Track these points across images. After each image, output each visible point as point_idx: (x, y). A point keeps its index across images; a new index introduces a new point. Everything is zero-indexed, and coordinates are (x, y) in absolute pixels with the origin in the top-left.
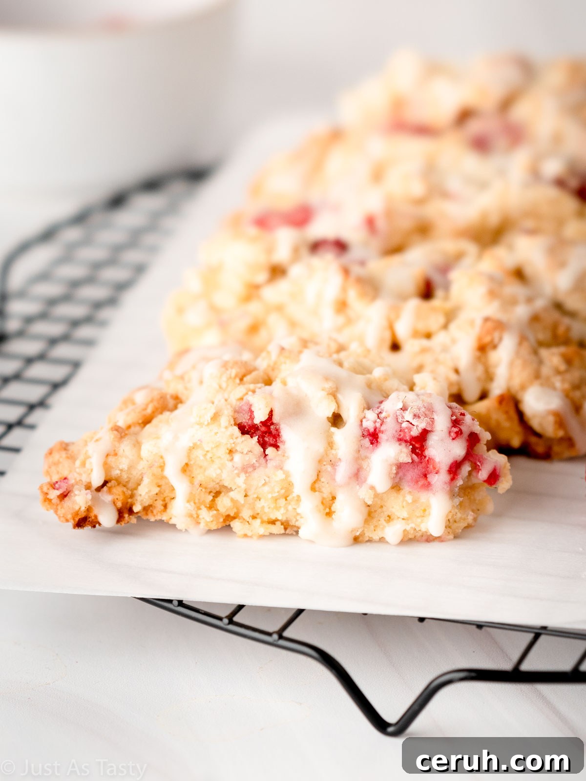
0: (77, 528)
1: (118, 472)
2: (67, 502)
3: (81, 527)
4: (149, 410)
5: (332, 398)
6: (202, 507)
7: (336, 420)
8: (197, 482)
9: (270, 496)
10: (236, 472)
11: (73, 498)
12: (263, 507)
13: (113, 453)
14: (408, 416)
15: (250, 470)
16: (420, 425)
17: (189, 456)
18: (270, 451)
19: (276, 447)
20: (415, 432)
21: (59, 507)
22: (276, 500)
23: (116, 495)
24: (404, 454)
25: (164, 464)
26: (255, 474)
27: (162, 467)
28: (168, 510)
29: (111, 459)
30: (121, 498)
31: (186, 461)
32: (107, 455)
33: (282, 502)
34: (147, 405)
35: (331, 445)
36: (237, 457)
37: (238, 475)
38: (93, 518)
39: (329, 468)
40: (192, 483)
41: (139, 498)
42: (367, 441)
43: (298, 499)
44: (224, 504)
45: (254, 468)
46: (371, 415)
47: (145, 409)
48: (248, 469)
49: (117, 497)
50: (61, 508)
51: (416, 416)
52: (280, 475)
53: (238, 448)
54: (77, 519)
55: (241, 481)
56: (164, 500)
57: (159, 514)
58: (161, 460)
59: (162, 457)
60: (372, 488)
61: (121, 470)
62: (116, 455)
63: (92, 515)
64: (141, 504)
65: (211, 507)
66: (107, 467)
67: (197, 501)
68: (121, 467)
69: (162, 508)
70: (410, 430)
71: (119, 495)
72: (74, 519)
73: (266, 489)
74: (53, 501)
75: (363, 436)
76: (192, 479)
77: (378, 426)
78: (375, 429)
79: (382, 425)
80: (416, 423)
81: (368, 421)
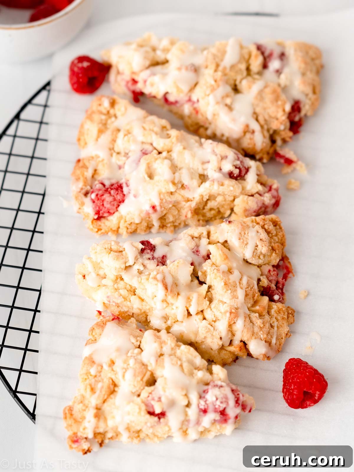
0: (84, 454)
1: (99, 431)
2: (78, 444)
3: (86, 454)
5: (186, 397)
7: (188, 405)
10: (148, 428)
13: (97, 427)
14: (218, 403)
16: (223, 406)
18: (162, 419)
20: (221, 409)
24: (217, 417)
25: (118, 428)
26: (156, 428)
30: (100, 439)
35: (186, 415)
39: (186, 423)
40: (129, 432)
42: (202, 413)
45: (155, 426)
46: (202, 402)
48: (153, 427)
51: (222, 403)
52: (167, 429)
54: (84, 451)
55: (151, 431)
60: (204, 427)
63: (91, 449)
70: (219, 408)
75: (200, 411)
77: (206, 407)
78: (205, 409)
79: (208, 407)
80: (221, 405)
81: (201, 405)
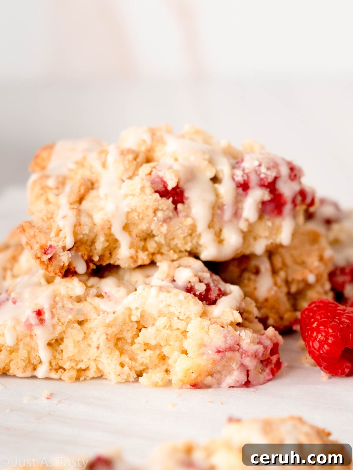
0: (64, 278)
1: (82, 236)
2: (55, 262)
3: (67, 277)
4: (82, 191)
5: (211, 165)
6: (139, 250)
7: (216, 179)
8: (134, 235)
9: (182, 236)
10: (160, 223)
11: (58, 258)
12: (177, 244)
13: (78, 224)
14: (263, 170)
15: (168, 220)
16: (272, 174)
17: (127, 219)
18: (180, 206)
19: (182, 202)
20: (270, 180)
21: (49, 266)
22: (184, 238)
23: (83, 251)
24: (265, 195)
25: (111, 225)
26: (172, 223)
27: (110, 228)
28: (113, 256)
29: (78, 228)
30: (86, 253)
31: (125, 221)
32: (75, 226)
33: (189, 238)
34: (80, 188)
35: (217, 195)
36: (160, 214)
37: (162, 225)
38: (73, 269)
39: (219, 212)
40: (131, 235)
41: (95, 252)
42: (240, 190)
43: (199, 236)
44: (152, 246)
45: (170, 218)
46: (238, 172)
47: (79, 191)
48: (166, 220)
49: (84, 253)
50: (51, 266)
51: (268, 169)
52: (189, 222)
53: (160, 208)
54: (64, 272)
55: (164, 229)
56: (110, 250)
57: (108, 260)
58: (109, 224)
59: (109, 222)
60: (247, 220)
61: (83, 235)
62: (80, 225)
63: (72, 267)
64: (97, 255)
65: (144, 249)
66: (75, 234)
67: (135, 247)
68: (84, 232)
69: (109, 255)
70: (266, 178)
71: (84, 251)
72: (61, 273)
73: (180, 231)
74: (45, 263)
75: (238, 188)
76: (130, 233)
77: (246, 178)
78: (244, 181)
79: (248, 177)
80: (269, 173)
81: (237, 176)
